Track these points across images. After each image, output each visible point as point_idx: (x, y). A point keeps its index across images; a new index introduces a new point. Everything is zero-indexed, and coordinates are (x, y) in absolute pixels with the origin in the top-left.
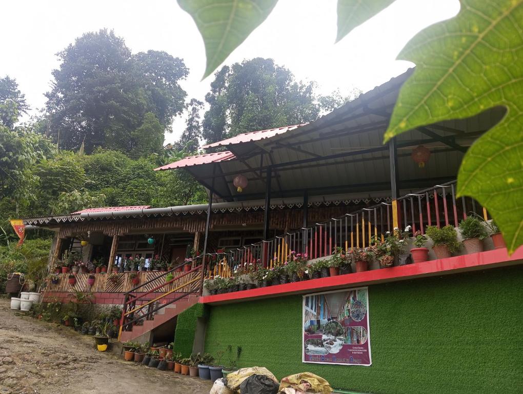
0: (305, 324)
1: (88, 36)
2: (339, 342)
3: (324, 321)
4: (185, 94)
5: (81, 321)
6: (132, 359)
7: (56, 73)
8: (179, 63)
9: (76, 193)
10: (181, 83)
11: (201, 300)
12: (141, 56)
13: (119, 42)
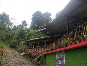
0: (56, 58)
1: (36, 12)
2: (61, 62)
3: (59, 58)
4: (51, 18)
5: (29, 57)
6: (34, 63)
7: (32, 19)
8: (50, 13)
9: (32, 37)
10: (51, 17)
11: (44, 54)
12: (44, 14)
13: (40, 12)
